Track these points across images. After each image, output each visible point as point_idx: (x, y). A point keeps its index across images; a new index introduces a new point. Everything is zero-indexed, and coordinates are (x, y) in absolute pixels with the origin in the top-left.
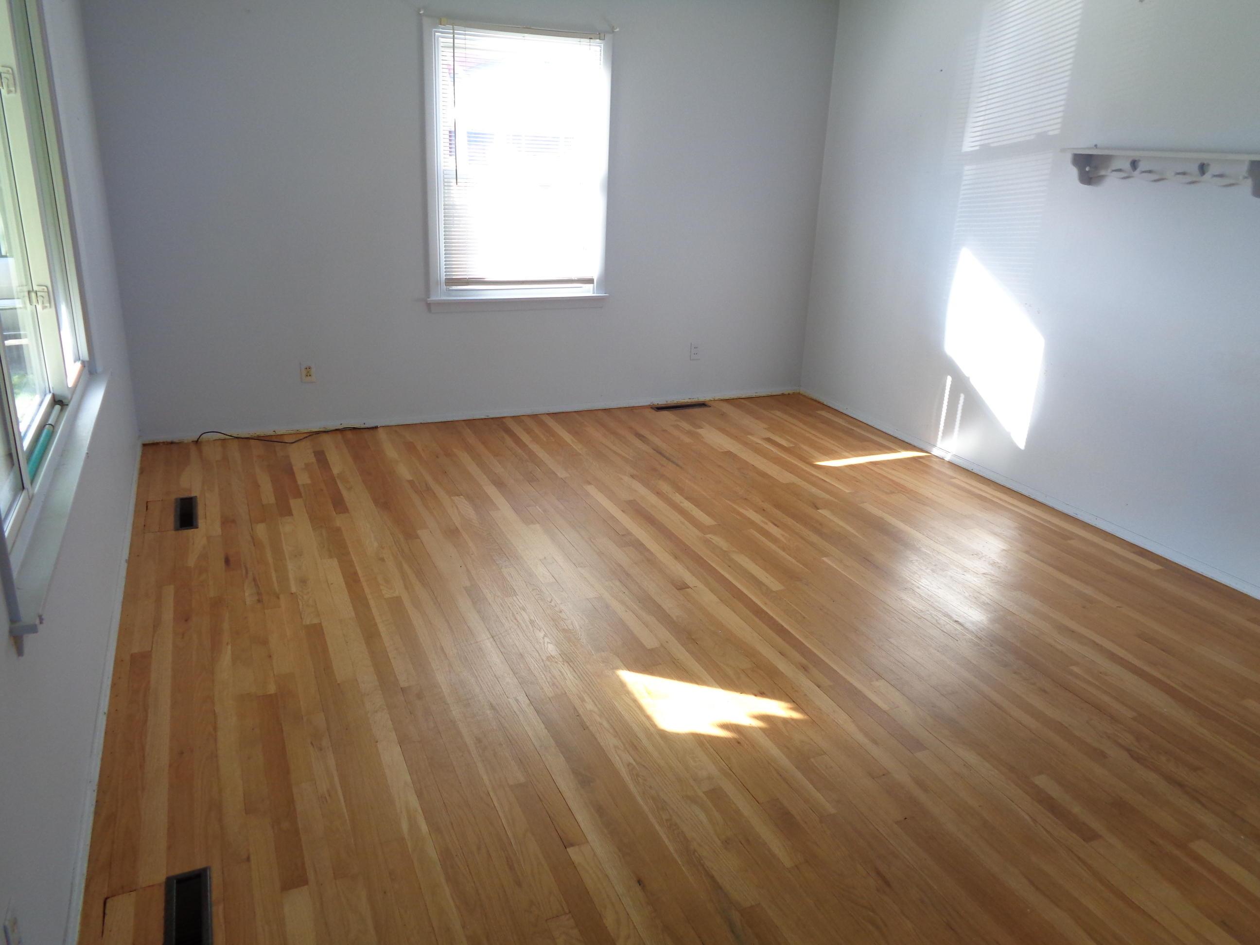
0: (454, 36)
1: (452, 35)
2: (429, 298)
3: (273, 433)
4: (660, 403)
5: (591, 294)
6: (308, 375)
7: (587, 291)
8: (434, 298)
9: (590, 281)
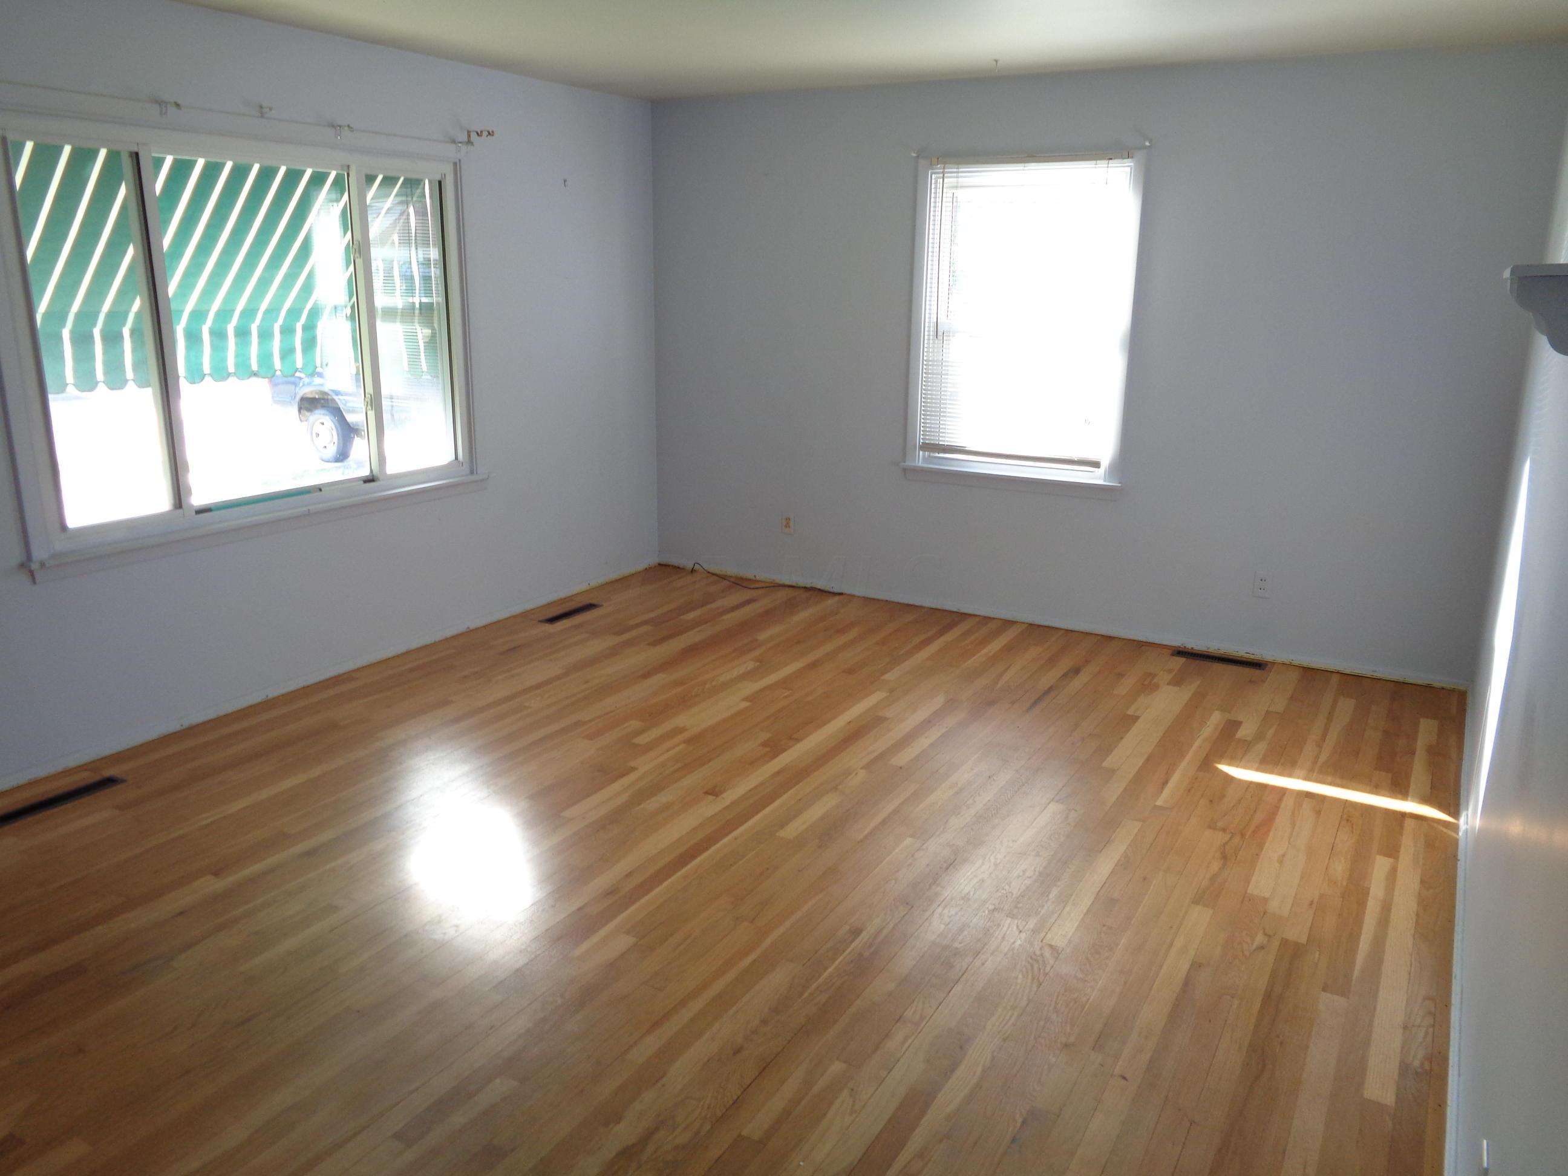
0: (943, 175)
1: (942, 175)
2: (905, 462)
3: (754, 578)
4: (1196, 648)
5: (1101, 482)
6: (787, 526)
7: (1096, 477)
8: (909, 463)
9: (1096, 464)
